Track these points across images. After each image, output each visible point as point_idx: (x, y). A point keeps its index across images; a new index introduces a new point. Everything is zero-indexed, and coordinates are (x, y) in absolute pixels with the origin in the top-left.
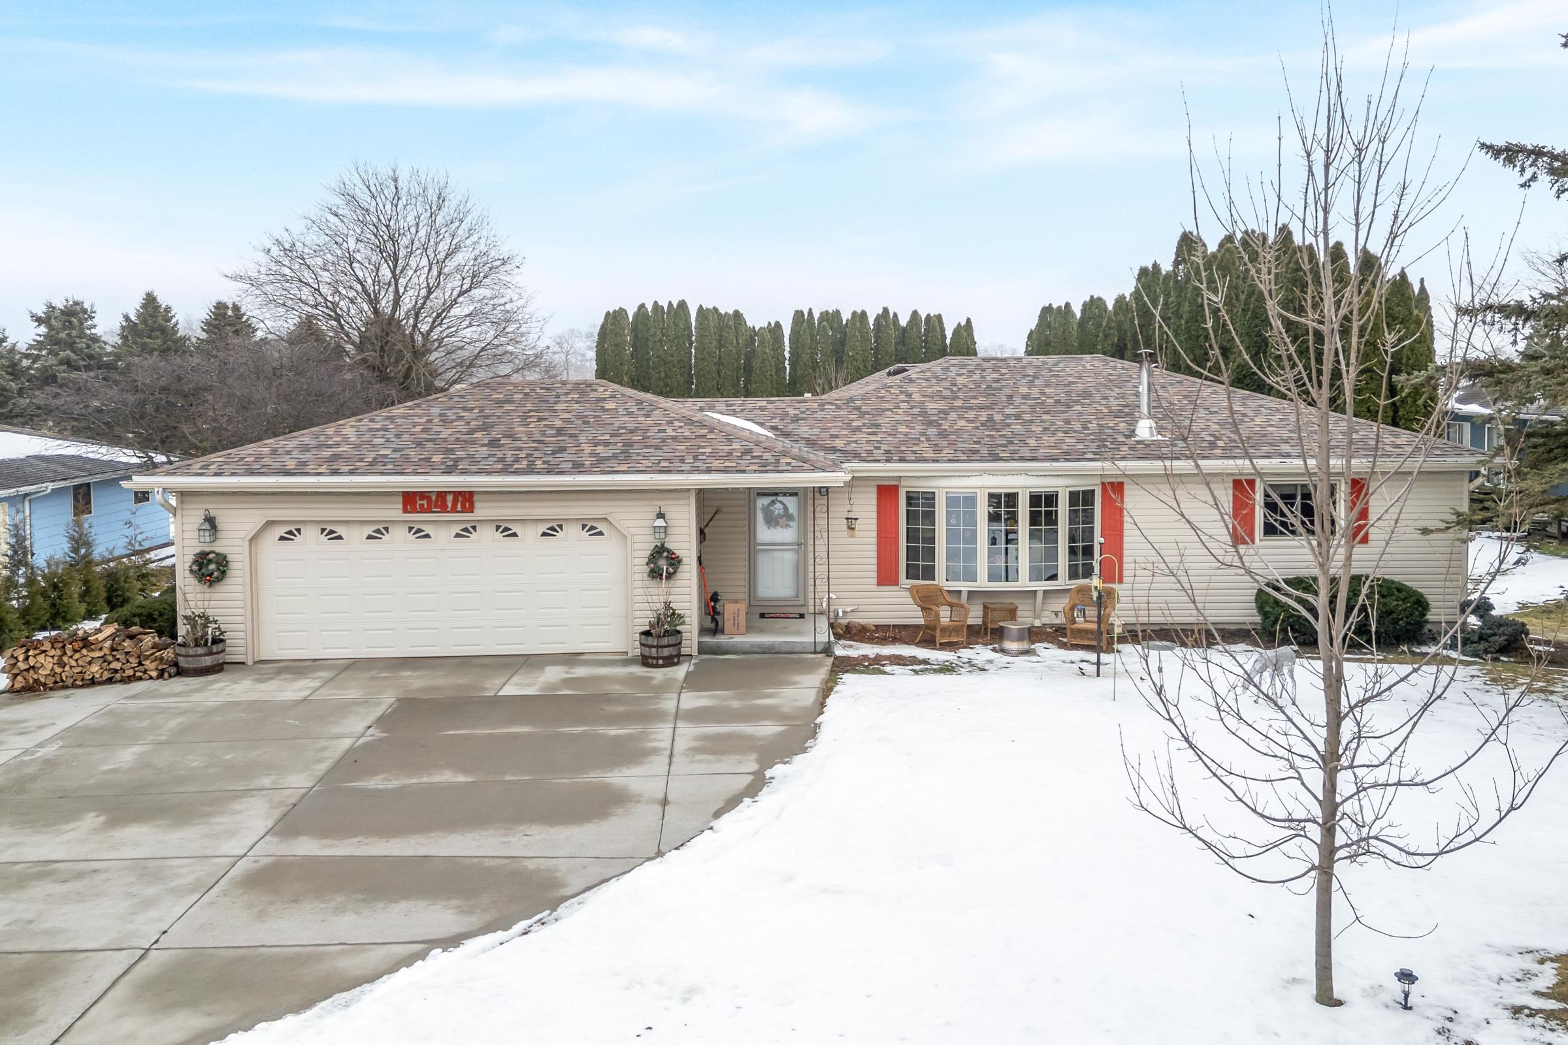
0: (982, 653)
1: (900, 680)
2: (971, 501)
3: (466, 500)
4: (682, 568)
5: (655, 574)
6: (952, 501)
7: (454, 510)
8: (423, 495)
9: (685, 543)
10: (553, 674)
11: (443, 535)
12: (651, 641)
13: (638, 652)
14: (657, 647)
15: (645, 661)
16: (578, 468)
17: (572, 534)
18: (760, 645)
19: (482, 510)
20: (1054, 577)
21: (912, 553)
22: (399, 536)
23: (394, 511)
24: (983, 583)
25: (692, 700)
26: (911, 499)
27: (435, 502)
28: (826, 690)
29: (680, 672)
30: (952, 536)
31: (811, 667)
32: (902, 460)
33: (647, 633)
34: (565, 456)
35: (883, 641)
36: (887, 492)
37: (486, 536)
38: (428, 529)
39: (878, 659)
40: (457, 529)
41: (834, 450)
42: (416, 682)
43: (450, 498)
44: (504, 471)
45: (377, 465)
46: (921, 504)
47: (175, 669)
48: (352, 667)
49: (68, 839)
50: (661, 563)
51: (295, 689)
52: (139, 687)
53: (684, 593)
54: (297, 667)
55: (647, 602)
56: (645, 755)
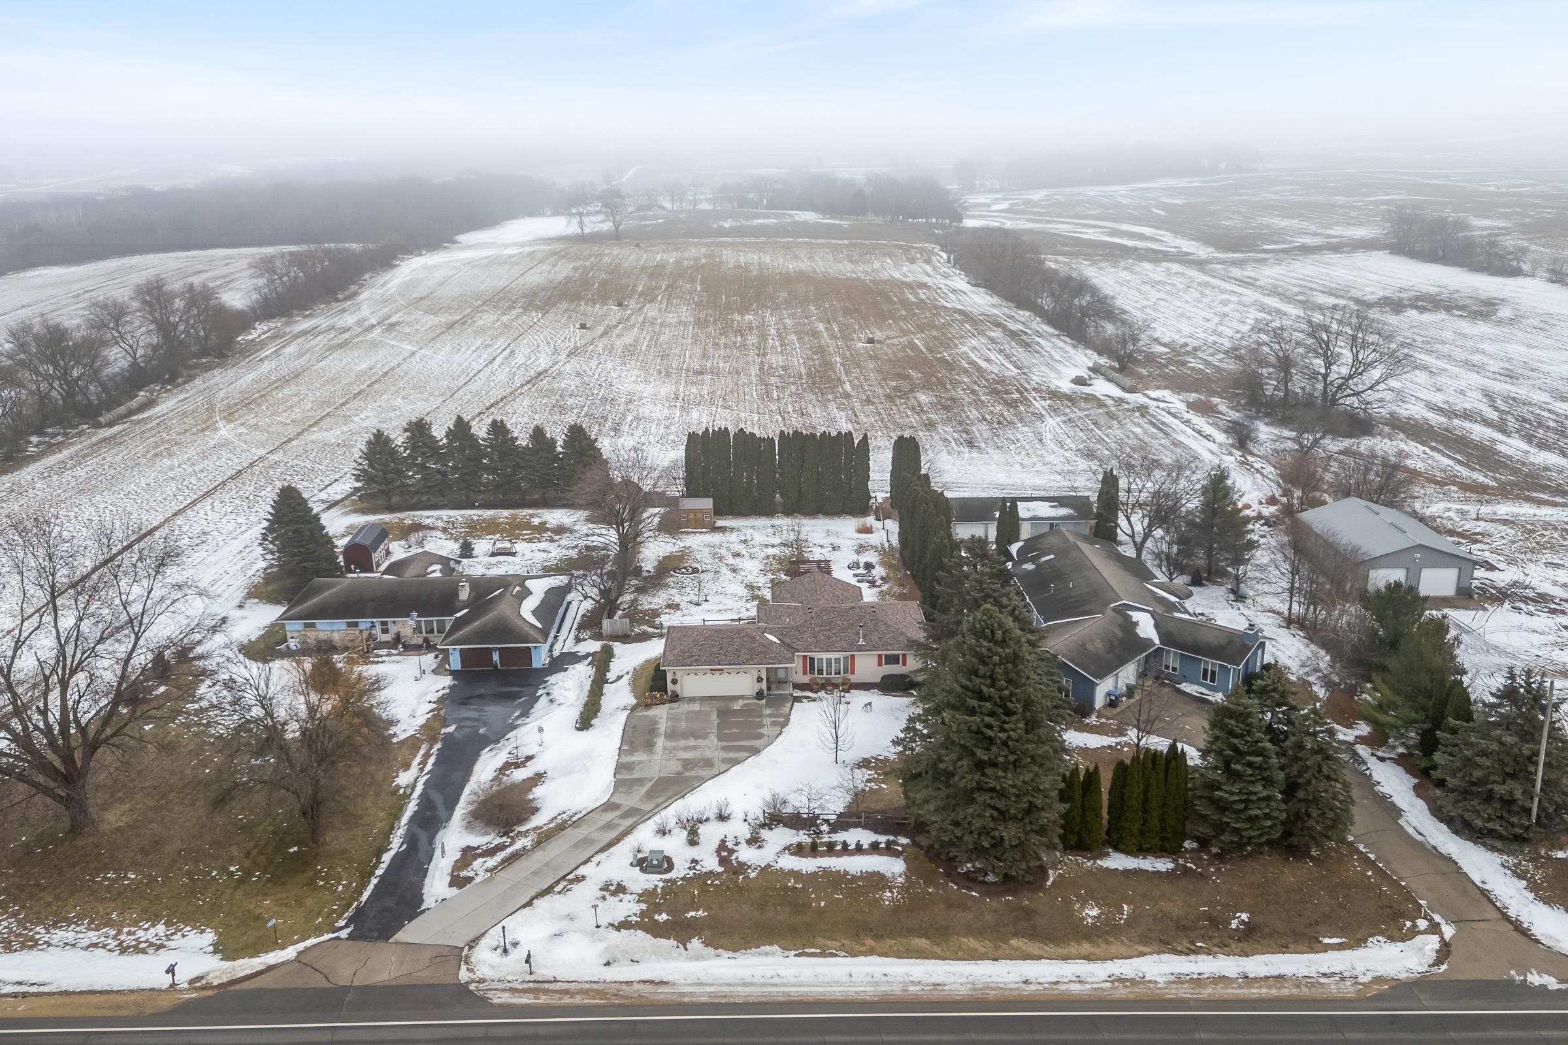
0: (822, 694)
1: (806, 704)
2: (822, 660)
3: (722, 670)
4: (764, 682)
5: (758, 683)
6: (819, 660)
7: (720, 671)
8: (714, 669)
9: (764, 676)
10: (741, 702)
11: (717, 674)
12: (758, 695)
13: (756, 697)
14: (760, 696)
15: (757, 699)
16: (743, 663)
17: (742, 676)
18: (778, 694)
19: (725, 671)
20: (840, 674)
21: (810, 670)
22: (709, 675)
23: (709, 672)
24: (825, 676)
25: (768, 711)
26: (810, 658)
27: (716, 670)
28: (792, 707)
29: (764, 701)
30: (818, 667)
31: (789, 701)
32: (808, 652)
33: (757, 693)
34: (740, 659)
35: (803, 690)
36: (805, 657)
37: (725, 675)
38: (714, 674)
39: (802, 697)
40: (720, 674)
41: (793, 648)
42: (717, 705)
43: (719, 669)
44: (730, 664)
45: (706, 665)
46: (812, 660)
47: (671, 701)
48: (703, 699)
49: (692, 742)
50: (760, 679)
51: (696, 707)
52: (667, 705)
53: (764, 685)
54: (692, 700)
55: (756, 687)
56: (763, 726)
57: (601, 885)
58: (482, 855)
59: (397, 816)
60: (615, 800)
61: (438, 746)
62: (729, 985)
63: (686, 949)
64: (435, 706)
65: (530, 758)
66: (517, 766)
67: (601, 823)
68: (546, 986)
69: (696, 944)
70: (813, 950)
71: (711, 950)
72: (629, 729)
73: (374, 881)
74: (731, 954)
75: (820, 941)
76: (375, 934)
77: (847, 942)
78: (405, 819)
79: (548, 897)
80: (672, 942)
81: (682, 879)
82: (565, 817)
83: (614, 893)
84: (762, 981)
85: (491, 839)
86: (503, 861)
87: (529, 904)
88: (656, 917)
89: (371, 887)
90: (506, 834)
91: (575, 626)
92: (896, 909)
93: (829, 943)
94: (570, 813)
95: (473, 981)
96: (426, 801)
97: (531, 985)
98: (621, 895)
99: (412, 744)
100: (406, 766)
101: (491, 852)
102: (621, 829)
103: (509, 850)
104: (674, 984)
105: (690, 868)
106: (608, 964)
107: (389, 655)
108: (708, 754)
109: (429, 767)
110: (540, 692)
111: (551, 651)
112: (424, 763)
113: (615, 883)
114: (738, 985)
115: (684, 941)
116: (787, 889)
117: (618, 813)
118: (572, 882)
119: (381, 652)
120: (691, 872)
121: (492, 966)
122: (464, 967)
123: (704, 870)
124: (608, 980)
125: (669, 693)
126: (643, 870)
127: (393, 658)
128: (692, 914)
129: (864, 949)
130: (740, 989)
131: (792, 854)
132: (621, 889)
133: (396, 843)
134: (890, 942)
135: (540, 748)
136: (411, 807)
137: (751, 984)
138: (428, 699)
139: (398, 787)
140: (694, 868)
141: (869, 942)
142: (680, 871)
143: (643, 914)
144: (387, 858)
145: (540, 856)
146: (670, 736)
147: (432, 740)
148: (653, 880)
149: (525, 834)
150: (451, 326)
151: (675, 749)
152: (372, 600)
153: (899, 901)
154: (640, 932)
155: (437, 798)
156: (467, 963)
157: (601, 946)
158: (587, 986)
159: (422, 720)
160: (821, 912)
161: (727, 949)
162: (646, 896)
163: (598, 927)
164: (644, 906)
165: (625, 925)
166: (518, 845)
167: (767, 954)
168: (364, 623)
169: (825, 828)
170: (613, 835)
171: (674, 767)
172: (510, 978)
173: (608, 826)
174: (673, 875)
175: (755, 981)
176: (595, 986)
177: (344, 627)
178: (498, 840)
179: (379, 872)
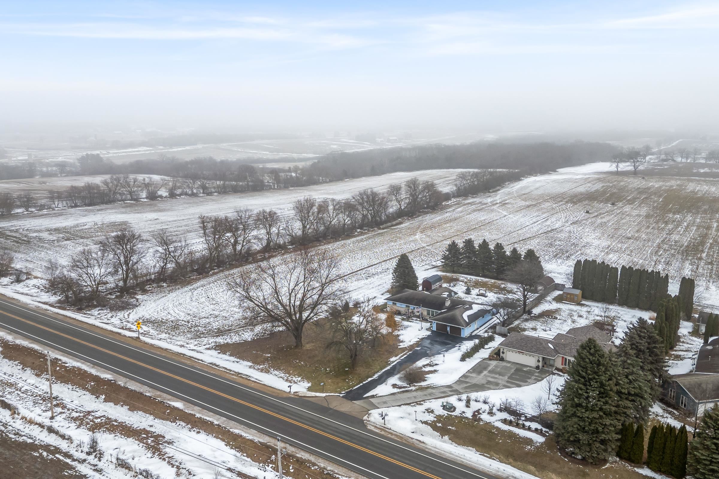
1: (556, 376)
5: (538, 362)
9: (541, 361)
10: (528, 368)
17: (531, 357)
18: (546, 369)
19: (524, 354)
23: (518, 352)
25: (537, 374)
28: (548, 376)
29: (537, 370)
31: (549, 373)
33: (537, 367)
34: (531, 350)
35: (559, 371)
36: (563, 357)
38: (520, 354)
39: (556, 373)
41: (558, 352)
42: (518, 366)
43: (522, 352)
45: (516, 348)
46: (566, 359)
47: (500, 360)
48: (512, 363)
51: (509, 365)
52: (498, 361)
53: (540, 364)
54: (509, 362)
56: (530, 379)
57: (426, 408)
58: (397, 388)
59: (382, 369)
60: (453, 385)
61: (411, 352)
62: (445, 451)
63: (442, 438)
64: (419, 340)
65: (436, 365)
66: (431, 366)
67: (442, 391)
68: (386, 429)
69: (446, 438)
70: (487, 455)
71: (450, 441)
72: (478, 365)
73: (361, 384)
74: (456, 445)
75: (492, 453)
76: (350, 398)
77: (502, 457)
78: (383, 371)
79: (407, 406)
80: (439, 434)
81: (455, 416)
82: (432, 385)
83: (428, 412)
84: (458, 455)
85: (405, 384)
86: (402, 391)
87: (400, 406)
88: (437, 424)
89: (359, 386)
90: (410, 384)
91: (489, 327)
92: (528, 453)
93: (495, 455)
94: (435, 385)
95: (366, 420)
96: (394, 367)
97: (382, 427)
98: (431, 413)
99: (404, 349)
100: (396, 356)
101: (400, 388)
102: (448, 394)
103: (407, 389)
104: (426, 444)
105: (460, 414)
106: (413, 432)
107: (416, 320)
108: (500, 382)
109: (403, 358)
110: (457, 345)
111: (472, 333)
112: (402, 356)
113: (431, 409)
114: (448, 453)
115: (442, 435)
116: (491, 432)
117: (450, 389)
118: (418, 404)
119: (414, 319)
120: (460, 415)
121: (375, 418)
122: (367, 416)
123: (465, 416)
124: (407, 435)
125: (500, 357)
126: (443, 409)
127: (417, 321)
128: (450, 427)
129: (507, 462)
130: (447, 454)
131: (501, 422)
132: (432, 412)
133: (376, 376)
134: (519, 463)
135: (442, 363)
136: (389, 368)
137: (453, 454)
138: (418, 337)
139: (390, 361)
140: (462, 414)
141: (511, 460)
142: (457, 413)
143: (434, 421)
144: (370, 379)
145: (415, 394)
146: (490, 372)
147: (410, 350)
148: (445, 413)
149: (414, 386)
150: (528, 206)
151: (489, 376)
152: (417, 299)
153: (532, 451)
154: (429, 427)
155: (398, 367)
156: (369, 415)
157: (414, 426)
158: (399, 434)
159: (411, 343)
160: (498, 443)
161: (456, 443)
162: (439, 417)
163: (416, 420)
164: (435, 419)
165: (426, 423)
166: (410, 389)
167: (469, 450)
168: (412, 307)
169: (523, 418)
170: (443, 395)
171: (484, 382)
172: (377, 423)
173: (444, 392)
174: (452, 414)
175: (455, 454)
176: (401, 435)
177: (405, 307)
178: (406, 385)
179: (364, 383)
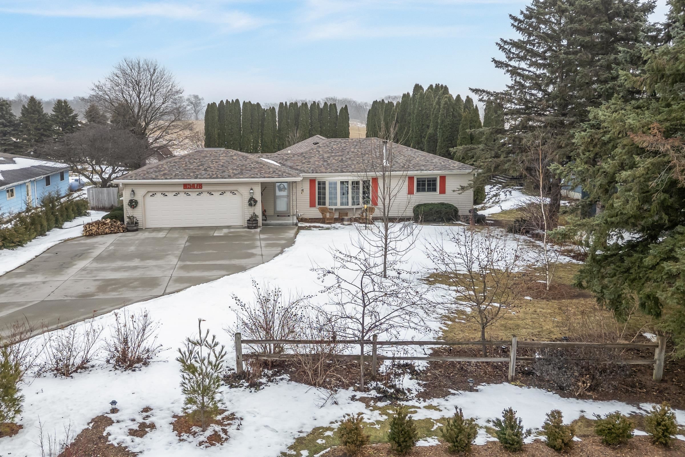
0: (338, 225)
1: (316, 231)
2: (336, 184)
3: (200, 186)
4: (258, 203)
5: (250, 205)
6: (330, 184)
7: (197, 188)
8: (189, 184)
9: (258, 197)
10: (225, 231)
11: (194, 195)
12: (250, 222)
13: (246, 225)
14: (252, 224)
15: (249, 227)
16: (230, 177)
17: (228, 194)
18: (278, 223)
19: (204, 188)
20: (359, 204)
21: (319, 198)
22: (182, 195)
23: (181, 189)
24: (339, 206)
25: (262, 236)
26: (319, 183)
27: (192, 186)
28: (297, 234)
29: (258, 230)
30: (330, 193)
31: (292, 229)
32: (317, 172)
33: (249, 220)
34: (225, 173)
35: (311, 222)
36: (312, 181)
37: (205, 195)
38: (190, 193)
39: (310, 227)
40: (197, 193)
41: (297, 169)
42: (192, 233)
43: (196, 185)
44: (210, 178)
45: (176, 176)
46: (322, 185)
47: (127, 230)
48: (172, 229)
49: (136, 262)
50: (252, 202)
52: (119, 234)
53: (258, 210)
54: (158, 230)
55: (249, 212)
56: (255, 247)
108: (155, 273)
125: (126, 220)
146: (103, 258)
151: (103, 270)
